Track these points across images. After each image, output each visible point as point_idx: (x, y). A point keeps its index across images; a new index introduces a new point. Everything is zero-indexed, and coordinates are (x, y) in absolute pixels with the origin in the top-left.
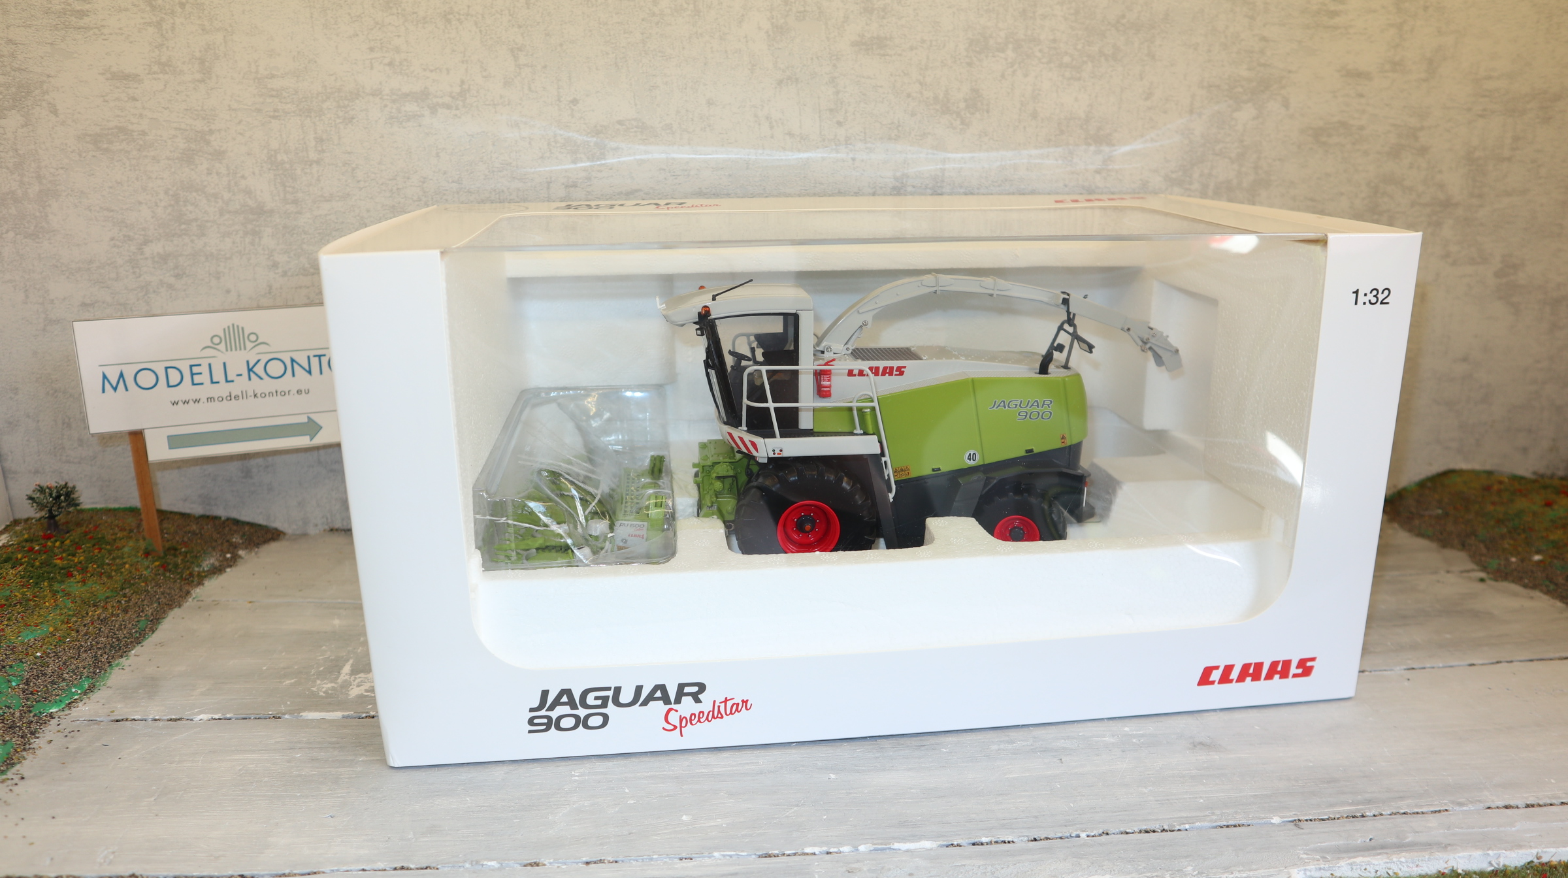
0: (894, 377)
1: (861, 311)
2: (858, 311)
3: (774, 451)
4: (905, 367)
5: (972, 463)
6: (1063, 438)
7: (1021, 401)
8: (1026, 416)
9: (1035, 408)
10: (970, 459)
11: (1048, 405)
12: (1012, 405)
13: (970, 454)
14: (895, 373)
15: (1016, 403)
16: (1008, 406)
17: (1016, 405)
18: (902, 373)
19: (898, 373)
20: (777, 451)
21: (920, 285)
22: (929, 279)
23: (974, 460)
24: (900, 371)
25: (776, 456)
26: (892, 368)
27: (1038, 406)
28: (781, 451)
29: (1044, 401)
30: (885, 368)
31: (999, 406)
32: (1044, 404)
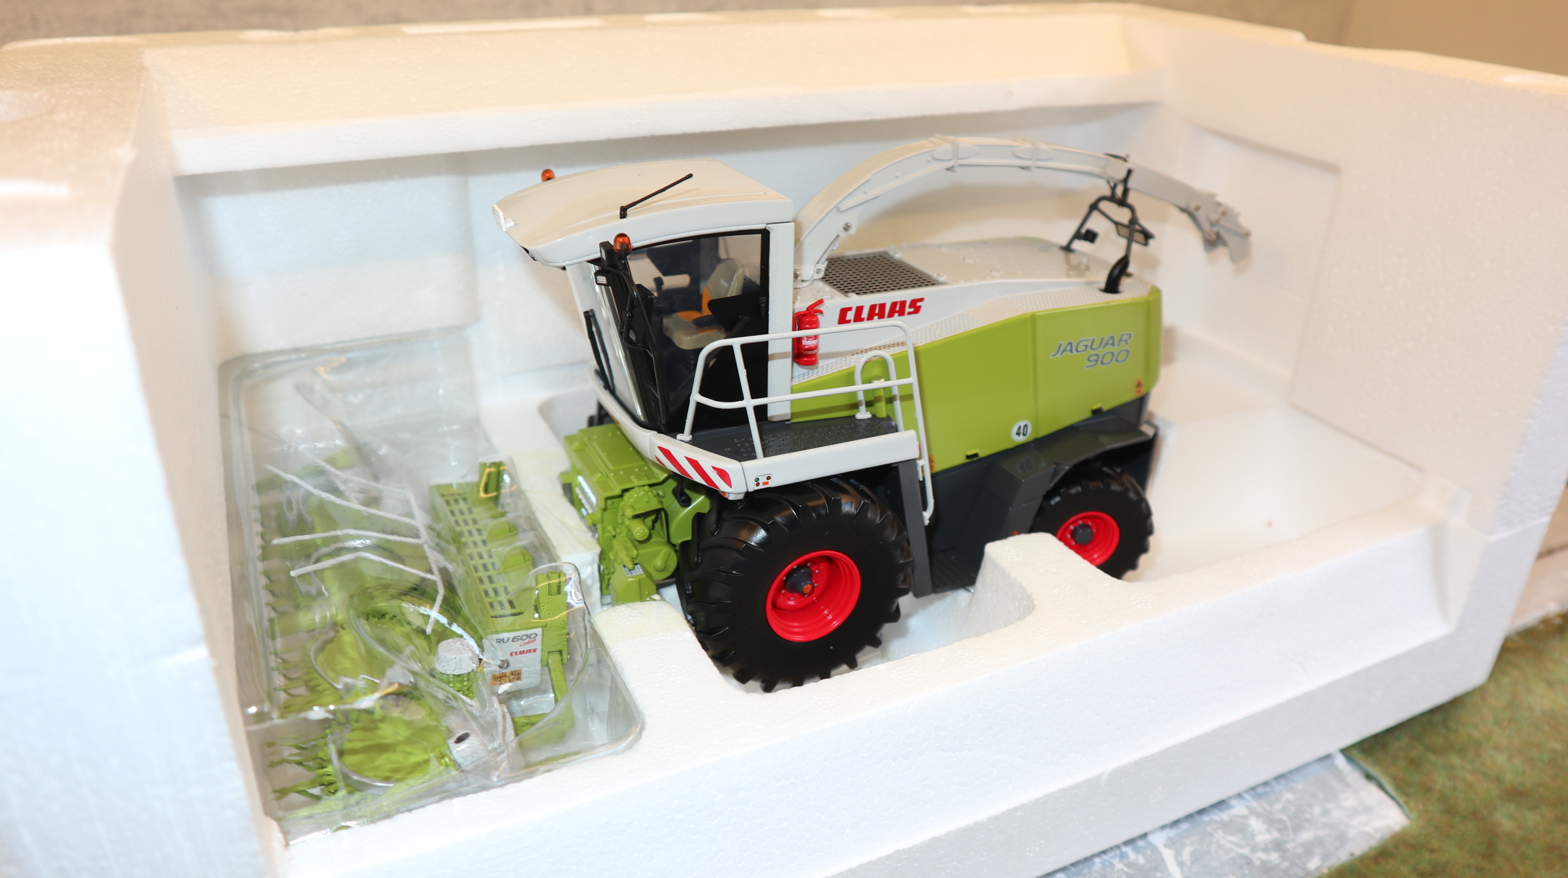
0: (906, 317)
1: (842, 209)
2: (838, 208)
3: (757, 480)
4: (921, 300)
5: (1021, 439)
6: (1139, 385)
7: (1093, 340)
8: (1097, 361)
9: (1109, 348)
10: (1018, 434)
11: (1126, 341)
12: (1081, 348)
13: (1019, 428)
14: (908, 310)
15: (1085, 343)
16: (1077, 351)
17: (1086, 346)
18: (917, 310)
19: (912, 310)
20: (762, 480)
21: (929, 158)
22: (941, 145)
23: (1024, 435)
24: (915, 306)
25: (761, 487)
26: (903, 303)
27: (1113, 344)
28: (769, 478)
29: (1122, 336)
30: (894, 304)
31: (1065, 350)
32: (1121, 340)
